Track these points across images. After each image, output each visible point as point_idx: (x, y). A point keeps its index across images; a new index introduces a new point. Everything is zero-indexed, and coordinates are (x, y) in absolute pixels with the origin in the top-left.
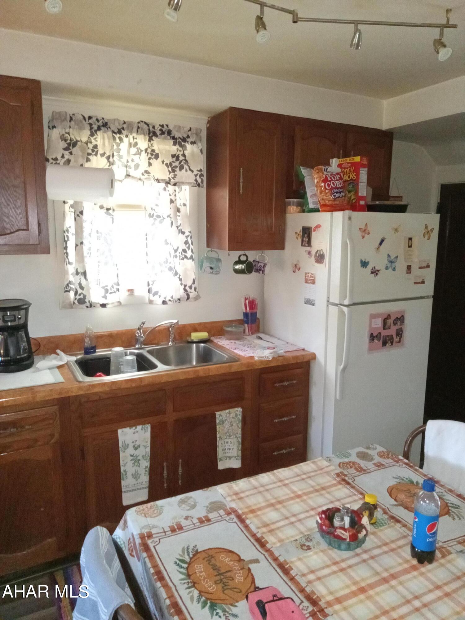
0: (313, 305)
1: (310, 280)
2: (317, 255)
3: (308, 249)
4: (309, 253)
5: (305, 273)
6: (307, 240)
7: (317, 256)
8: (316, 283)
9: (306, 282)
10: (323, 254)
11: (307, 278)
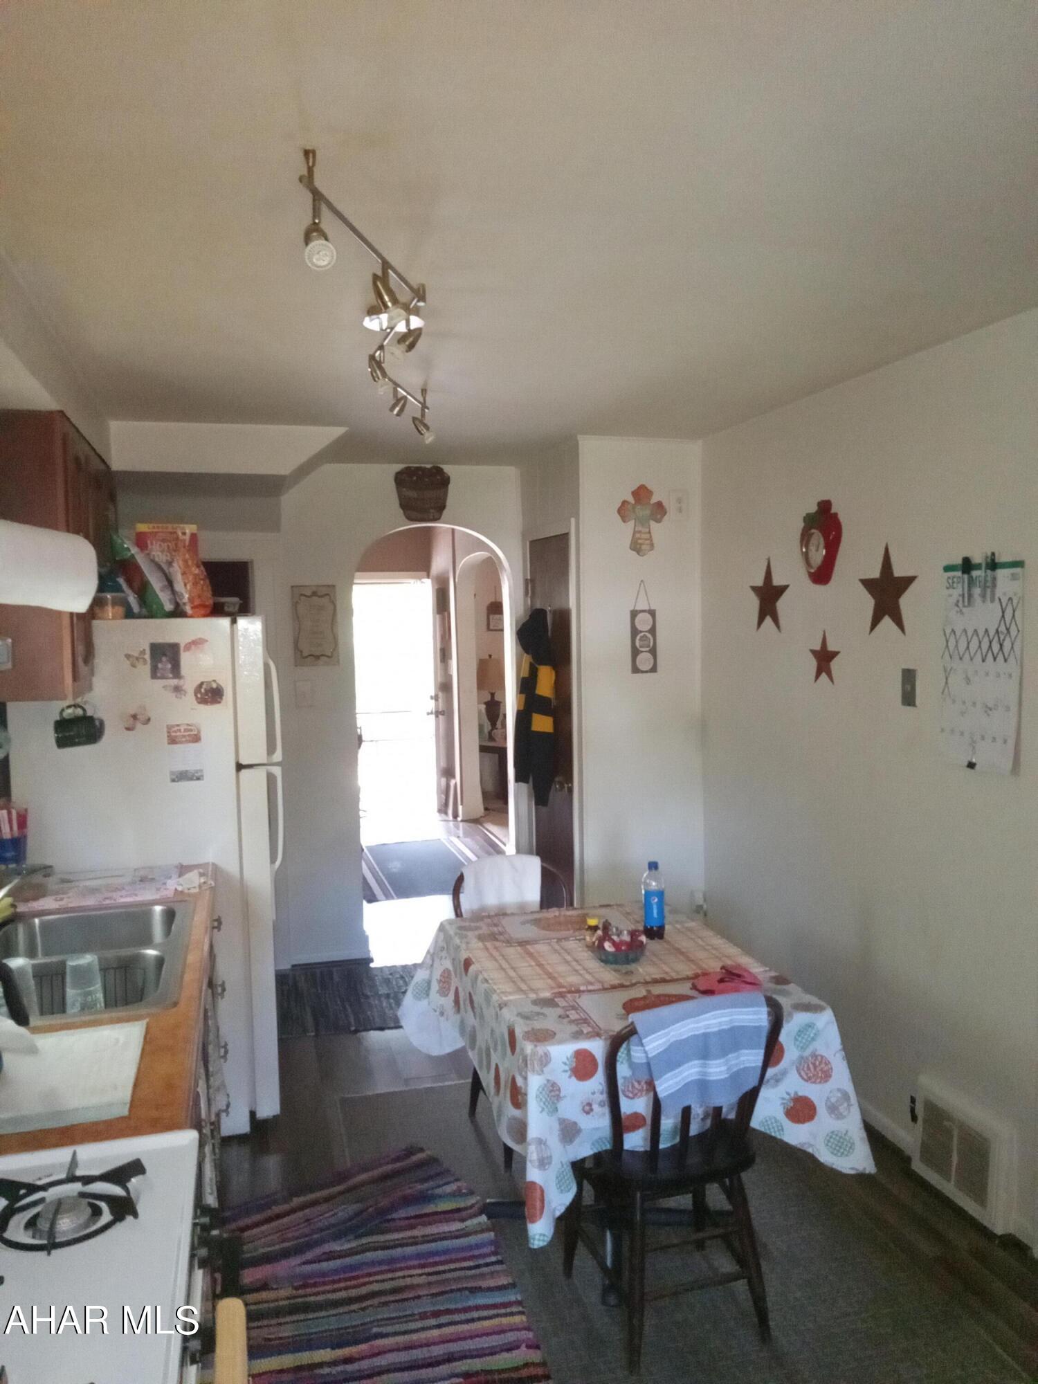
0: (198, 779)
1: (184, 736)
2: (203, 690)
3: (175, 682)
4: (177, 689)
5: (167, 726)
6: (169, 666)
7: (200, 692)
8: (202, 740)
9: (173, 741)
10: (217, 688)
11: (173, 734)
